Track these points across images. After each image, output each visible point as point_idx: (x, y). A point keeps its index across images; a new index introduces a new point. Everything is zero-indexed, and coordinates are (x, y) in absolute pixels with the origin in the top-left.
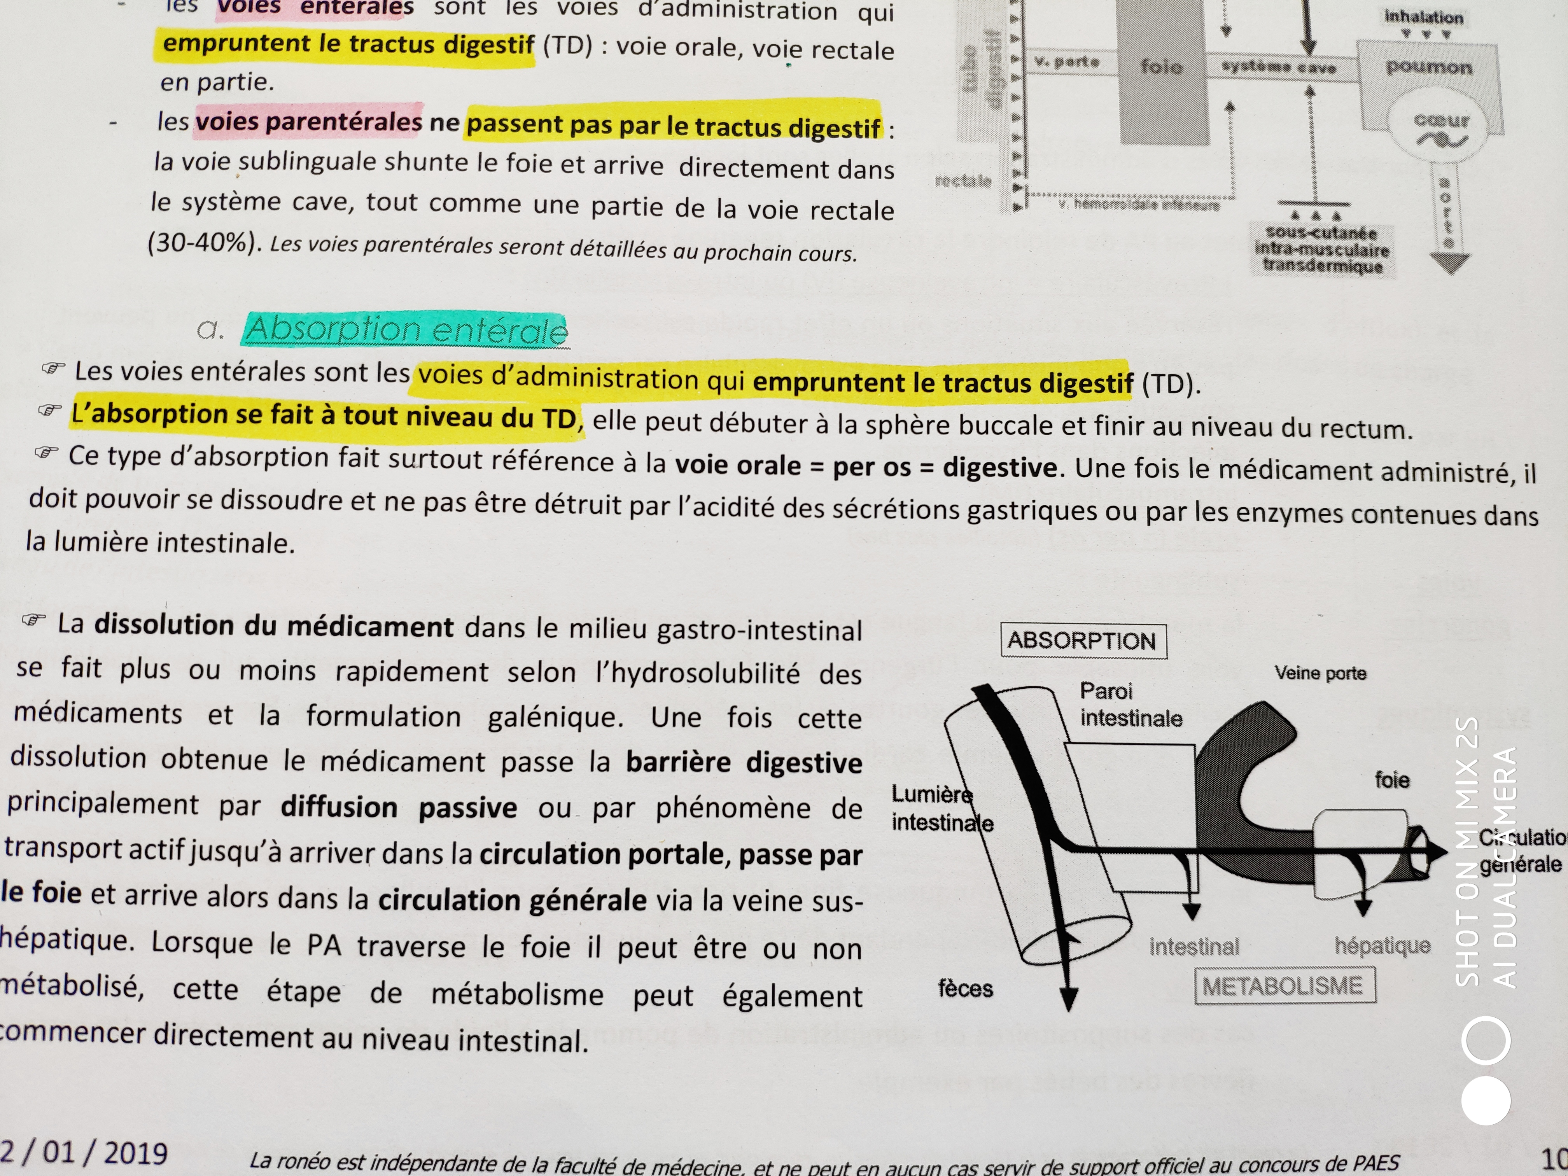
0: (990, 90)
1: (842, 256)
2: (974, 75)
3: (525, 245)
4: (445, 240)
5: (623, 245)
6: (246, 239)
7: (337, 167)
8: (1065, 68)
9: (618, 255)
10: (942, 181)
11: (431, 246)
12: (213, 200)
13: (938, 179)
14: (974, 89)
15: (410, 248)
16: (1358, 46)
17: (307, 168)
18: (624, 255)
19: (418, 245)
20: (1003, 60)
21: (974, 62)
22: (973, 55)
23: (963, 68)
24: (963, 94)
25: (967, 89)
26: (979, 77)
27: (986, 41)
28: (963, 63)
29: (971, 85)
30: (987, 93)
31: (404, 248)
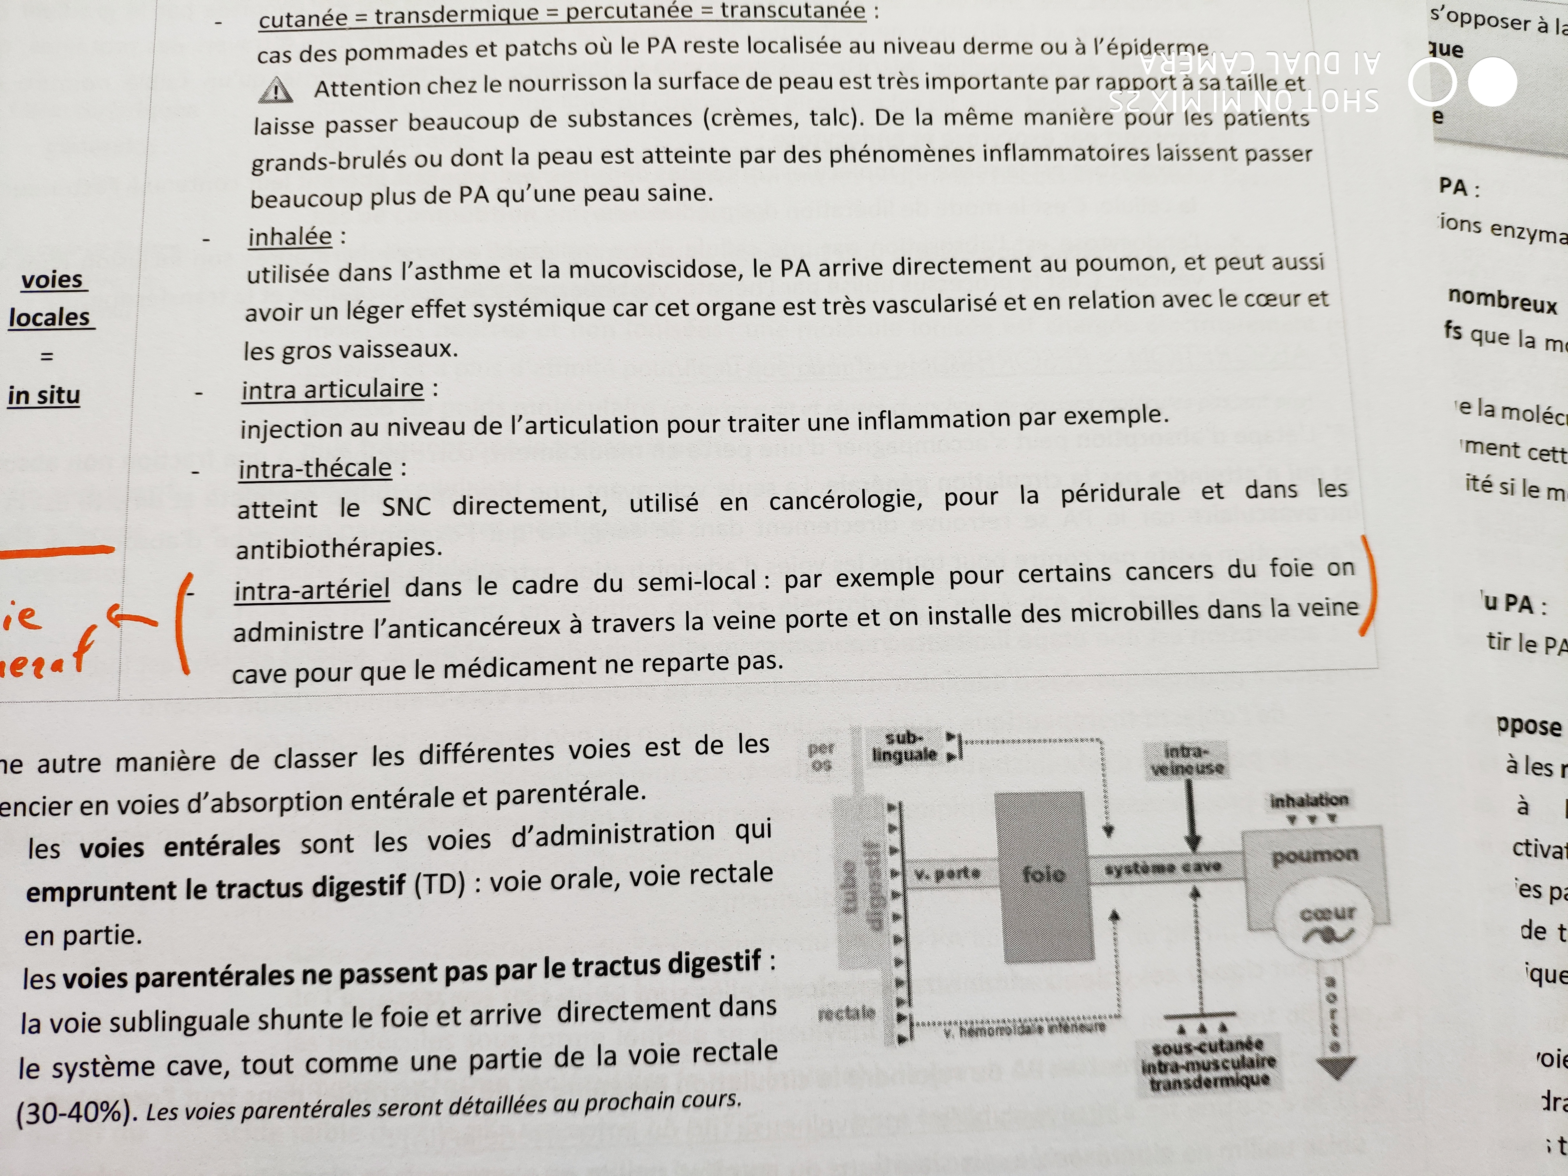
0: (871, 910)
1: (726, 1100)
2: (854, 894)
3: (403, 1106)
4: (323, 1104)
5: (503, 1100)
6: (121, 1107)
7: (209, 1028)
8: (946, 881)
9: (498, 1111)
10: (826, 1015)
11: (309, 1110)
12: (85, 1066)
13: (821, 1012)
14: (854, 910)
15: (288, 1113)
16: (1243, 838)
17: (180, 1029)
18: (504, 1111)
19: (296, 1111)
20: (883, 876)
21: (853, 879)
22: (852, 871)
23: (843, 887)
24: (843, 915)
25: (847, 911)
26: (860, 896)
27: (865, 854)
28: (842, 881)
29: (851, 906)
30: (868, 914)
31: (282, 1115)
